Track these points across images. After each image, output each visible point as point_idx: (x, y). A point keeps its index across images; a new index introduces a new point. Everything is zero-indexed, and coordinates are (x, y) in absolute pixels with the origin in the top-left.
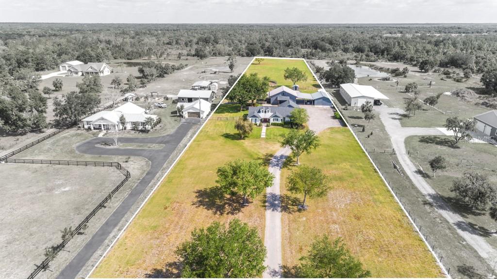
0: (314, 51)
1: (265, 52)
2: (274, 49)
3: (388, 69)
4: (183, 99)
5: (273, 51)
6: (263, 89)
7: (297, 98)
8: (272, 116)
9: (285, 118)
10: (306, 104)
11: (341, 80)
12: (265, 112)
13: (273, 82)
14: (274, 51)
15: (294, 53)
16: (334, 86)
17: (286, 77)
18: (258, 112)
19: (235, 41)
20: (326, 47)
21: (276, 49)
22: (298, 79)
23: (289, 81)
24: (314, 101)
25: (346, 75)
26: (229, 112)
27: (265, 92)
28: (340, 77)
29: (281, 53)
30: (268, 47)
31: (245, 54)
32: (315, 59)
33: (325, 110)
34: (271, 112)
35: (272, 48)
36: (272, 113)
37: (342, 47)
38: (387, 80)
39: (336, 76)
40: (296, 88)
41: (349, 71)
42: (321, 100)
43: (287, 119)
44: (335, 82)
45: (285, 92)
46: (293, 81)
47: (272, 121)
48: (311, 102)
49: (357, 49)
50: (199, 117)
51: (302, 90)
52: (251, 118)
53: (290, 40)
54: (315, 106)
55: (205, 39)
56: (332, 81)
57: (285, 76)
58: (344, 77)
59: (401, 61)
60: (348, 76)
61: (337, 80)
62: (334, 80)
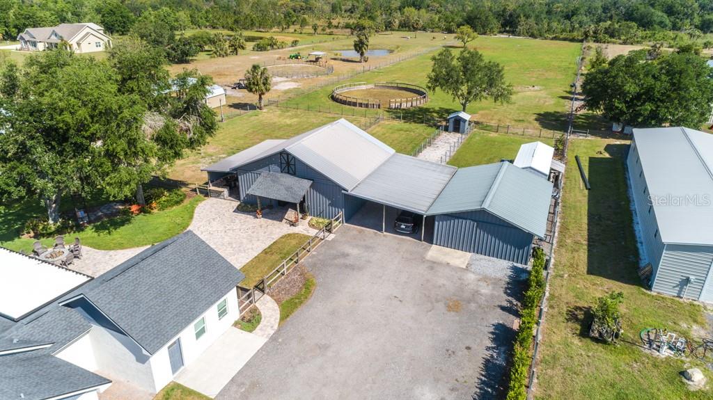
1: (504, 25)
2: (523, 18)
11: (649, 107)
14: (522, 23)
21: (527, 17)
24: (431, 220)
25: (676, 86)
28: (646, 95)
31: (454, 28)
33: (457, 304)
35: (519, 16)
39: (631, 88)
40: (456, 125)
41: (691, 72)
42: (468, 224)
44: (622, 113)
45: (293, 156)
54: (433, 250)
56: (610, 108)
58: (665, 98)
60: (682, 93)
61: (630, 104)
62: (617, 104)
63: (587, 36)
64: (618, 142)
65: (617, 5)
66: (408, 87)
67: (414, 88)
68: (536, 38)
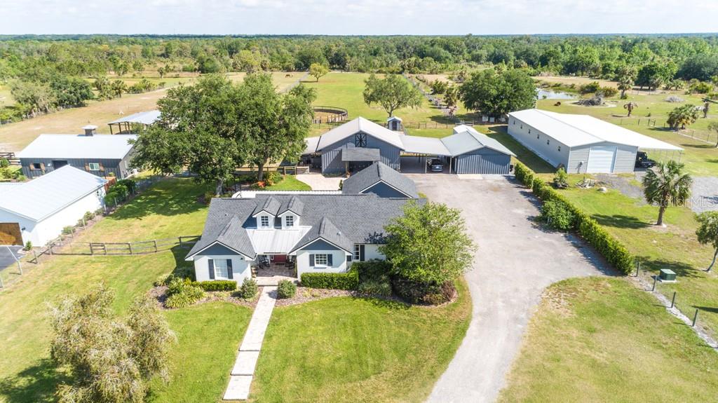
0: (420, 60)
1: (332, 63)
2: (348, 57)
3: (572, 86)
4: (37, 166)
5: (345, 60)
6: (287, 126)
7: (402, 153)
8: (304, 245)
9: (363, 247)
10: (431, 170)
12: (278, 222)
13: (338, 112)
14: (348, 61)
15: (385, 64)
16: (485, 119)
17: (370, 99)
18: (245, 226)
19: (283, 50)
20: (442, 54)
21: (352, 56)
22: (399, 102)
23: (377, 107)
24: (453, 159)
26: (165, 211)
27: (292, 136)
28: (502, 96)
29: (360, 63)
30: (336, 55)
31: (293, 67)
32: (424, 73)
33: (496, 189)
34: (303, 223)
35: (344, 55)
36: (308, 228)
37: (467, 56)
38: (593, 105)
40: (394, 125)
42: (477, 157)
43: (372, 252)
45: (366, 134)
46: (386, 107)
47: (304, 266)
48: (446, 164)
49: (495, 58)
50: (19, 241)
51: (411, 129)
52: (206, 258)
53: (376, 47)
54: (460, 176)
55: (229, 47)
56: (482, 106)
57: (365, 95)
58: (513, 95)
59: (582, 75)
60: (521, 92)
61: (494, 102)
62: (486, 103)
63: (404, 69)
64: (499, 125)
65: (407, 46)
66: (324, 108)
67: (329, 109)
68: (364, 72)
